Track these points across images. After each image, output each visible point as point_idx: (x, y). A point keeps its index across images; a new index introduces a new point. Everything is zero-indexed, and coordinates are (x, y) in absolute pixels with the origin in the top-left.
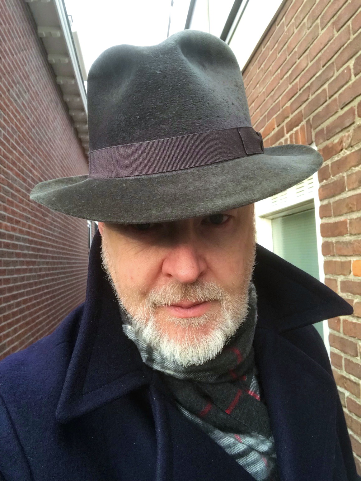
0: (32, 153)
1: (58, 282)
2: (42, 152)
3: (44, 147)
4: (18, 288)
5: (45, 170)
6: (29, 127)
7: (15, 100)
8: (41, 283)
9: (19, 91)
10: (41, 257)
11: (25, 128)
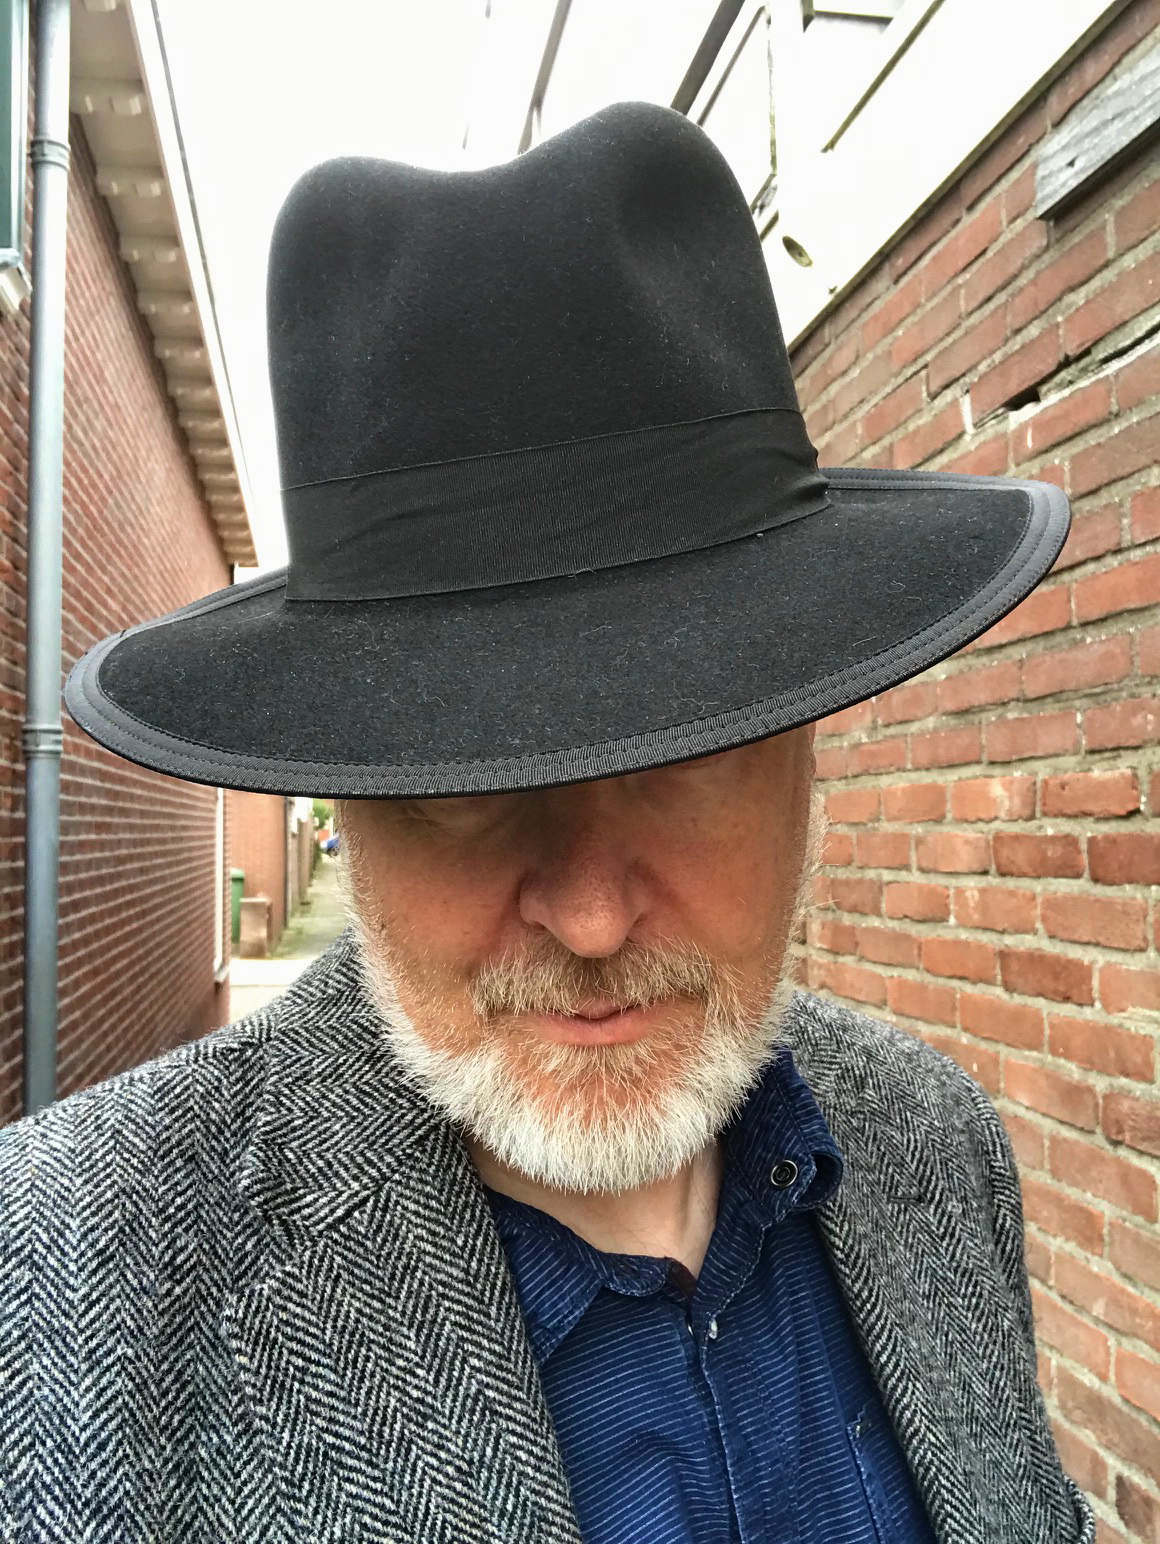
0: (108, 558)
1: (151, 876)
2: (126, 548)
3: (128, 536)
4: (82, 885)
5: (129, 592)
6: (103, 499)
7: (81, 444)
8: (119, 876)
9: (88, 420)
10: (124, 812)
11: (95, 504)
